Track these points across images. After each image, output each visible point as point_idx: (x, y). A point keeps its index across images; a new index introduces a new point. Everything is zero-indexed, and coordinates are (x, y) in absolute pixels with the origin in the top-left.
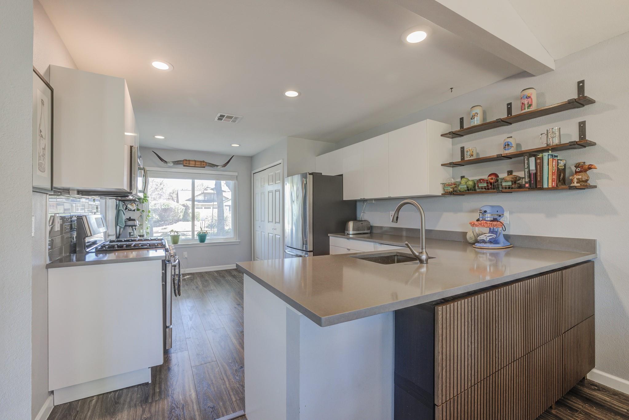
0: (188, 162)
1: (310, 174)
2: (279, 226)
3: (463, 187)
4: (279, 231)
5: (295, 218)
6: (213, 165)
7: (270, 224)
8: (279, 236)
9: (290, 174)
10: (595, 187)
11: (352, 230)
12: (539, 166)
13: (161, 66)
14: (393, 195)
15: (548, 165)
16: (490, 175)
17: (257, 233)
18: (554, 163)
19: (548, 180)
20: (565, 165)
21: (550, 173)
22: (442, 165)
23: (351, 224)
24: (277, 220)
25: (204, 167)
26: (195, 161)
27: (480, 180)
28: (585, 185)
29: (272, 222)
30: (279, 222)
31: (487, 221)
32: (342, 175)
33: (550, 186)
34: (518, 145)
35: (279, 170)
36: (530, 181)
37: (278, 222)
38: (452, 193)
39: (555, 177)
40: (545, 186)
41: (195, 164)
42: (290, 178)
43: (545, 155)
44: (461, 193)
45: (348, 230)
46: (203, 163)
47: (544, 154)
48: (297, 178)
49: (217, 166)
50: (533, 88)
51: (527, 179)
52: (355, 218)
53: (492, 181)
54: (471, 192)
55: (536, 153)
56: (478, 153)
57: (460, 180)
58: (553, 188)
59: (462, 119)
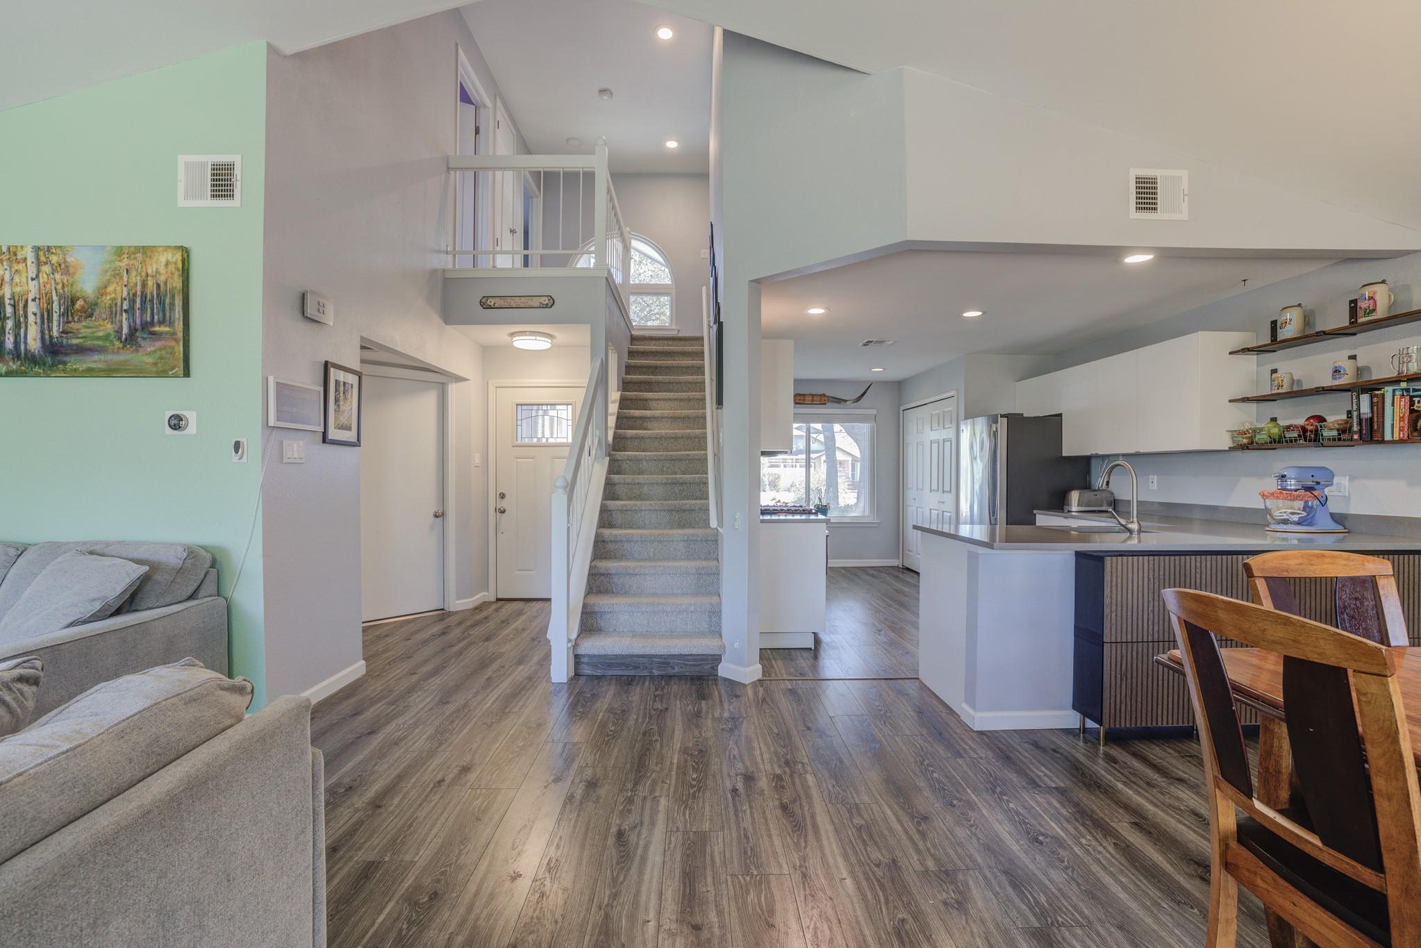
0: (802, 398)
1: (1003, 416)
2: (950, 498)
3: (1262, 437)
4: (949, 506)
5: (977, 487)
6: (839, 401)
7: (934, 494)
8: (949, 514)
9: (970, 415)
11: (1076, 504)
12: (1375, 408)
13: (816, 311)
14: (1143, 449)
15: (1393, 405)
16: (1308, 419)
17: (910, 509)
18: (1402, 403)
19: (1393, 428)
21: (1397, 418)
22: (1231, 401)
23: (1075, 496)
24: (947, 488)
25: (825, 404)
26: (813, 395)
29: (938, 490)
30: (950, 492)
31: (1291, 490)
32: (1060, 415)
33: (1396, 437)
34: (1359, 371)
35: (950, 407)
36: (1361, 431)
37: (947, 492)
38: (1244, 447)
39: (1404, 424)
40: (1388, 437)
41: (813, 400)
42: (969, 421)
43: (1388, 390)
44: (1262, 447)
45: (1069, 504)
46: (823, 398)
47: (1386, 388)
48: (981, 424)
49: (846, 401)
50: (1383, 282)
51: (1355, 428)
52: (1086, 486)
53: (1310, 428)
54: (1274, 445)
55: (1371, 387)
56: (1299, 382)
57: (1264, 424)
58: (1401, 441)
59: (1274, 323)
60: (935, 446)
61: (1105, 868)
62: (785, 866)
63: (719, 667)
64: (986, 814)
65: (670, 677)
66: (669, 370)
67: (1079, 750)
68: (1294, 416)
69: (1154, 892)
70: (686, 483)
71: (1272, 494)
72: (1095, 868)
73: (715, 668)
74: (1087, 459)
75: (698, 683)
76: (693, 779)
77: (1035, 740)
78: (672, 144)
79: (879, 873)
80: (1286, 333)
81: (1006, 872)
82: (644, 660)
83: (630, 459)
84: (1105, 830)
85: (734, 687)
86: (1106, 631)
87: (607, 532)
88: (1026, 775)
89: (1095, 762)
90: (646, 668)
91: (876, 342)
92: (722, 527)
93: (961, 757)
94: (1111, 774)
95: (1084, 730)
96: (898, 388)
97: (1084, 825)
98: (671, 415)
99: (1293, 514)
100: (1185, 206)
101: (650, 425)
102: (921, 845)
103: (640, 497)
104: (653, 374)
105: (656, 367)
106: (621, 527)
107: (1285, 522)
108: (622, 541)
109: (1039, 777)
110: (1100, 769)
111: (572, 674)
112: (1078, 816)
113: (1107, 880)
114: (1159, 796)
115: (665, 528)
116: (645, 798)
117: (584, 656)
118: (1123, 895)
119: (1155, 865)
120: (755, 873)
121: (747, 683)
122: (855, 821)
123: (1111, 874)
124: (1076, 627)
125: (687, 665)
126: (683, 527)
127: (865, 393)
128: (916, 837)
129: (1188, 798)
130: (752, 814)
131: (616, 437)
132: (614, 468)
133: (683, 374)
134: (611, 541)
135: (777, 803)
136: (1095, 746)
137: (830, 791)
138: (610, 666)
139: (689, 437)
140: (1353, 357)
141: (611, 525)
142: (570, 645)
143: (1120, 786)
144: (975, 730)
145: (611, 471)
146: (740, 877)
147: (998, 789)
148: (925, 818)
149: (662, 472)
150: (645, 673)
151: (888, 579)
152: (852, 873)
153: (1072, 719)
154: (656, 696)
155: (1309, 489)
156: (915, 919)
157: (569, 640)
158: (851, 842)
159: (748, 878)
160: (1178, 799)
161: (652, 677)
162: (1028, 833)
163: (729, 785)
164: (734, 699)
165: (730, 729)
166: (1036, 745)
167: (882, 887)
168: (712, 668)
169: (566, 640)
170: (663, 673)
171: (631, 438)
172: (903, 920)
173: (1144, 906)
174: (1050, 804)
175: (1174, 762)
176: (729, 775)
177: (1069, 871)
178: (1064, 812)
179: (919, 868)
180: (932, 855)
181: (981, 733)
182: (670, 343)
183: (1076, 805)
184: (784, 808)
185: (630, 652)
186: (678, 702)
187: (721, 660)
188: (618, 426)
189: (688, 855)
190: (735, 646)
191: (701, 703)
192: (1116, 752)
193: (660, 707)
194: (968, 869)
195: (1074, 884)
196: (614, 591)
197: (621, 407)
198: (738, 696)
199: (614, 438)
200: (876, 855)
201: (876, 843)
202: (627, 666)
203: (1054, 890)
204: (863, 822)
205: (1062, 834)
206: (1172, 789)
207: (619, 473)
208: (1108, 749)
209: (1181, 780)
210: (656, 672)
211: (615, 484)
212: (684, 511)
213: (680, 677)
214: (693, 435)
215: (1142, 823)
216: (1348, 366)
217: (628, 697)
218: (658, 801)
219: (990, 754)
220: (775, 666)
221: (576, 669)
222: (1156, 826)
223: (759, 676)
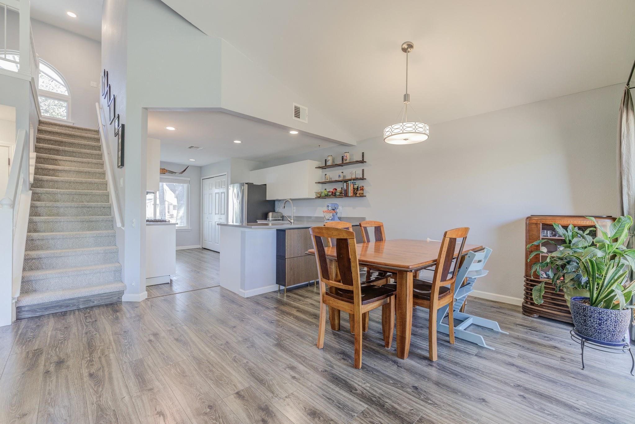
1: (246, 184)
2: (223, 217)
3: (323, 195)
4: (223, 221)
6: (172, 172)
7: (217, 215)
9: (233, 183)
10: (365, 196)
11: (271, 217)
12: (347, 187)
15: (350, 187)
16: (333, 189)
17: (205, 222)
18: (352, 186)
19: (350, 193)
20: (358, 187)
21: (351, 190)
22: (316, 183)
23: (270, 214)
24: (222, 212)
25: (165, 173)
27: (329, 191)
28: (362, 196)
29: (219, 214)
30: (224, 214)
31: (330, 210)
32: (266, 185)
34: (344, 176)
35: (224, 179)
37: (222, 214)
38: (319, 197)
39: (352, 192)
40: (349, 195)
42: (232, 185)
43: (349, 182)
44: (323, 197)
45: (269, 217)
46: (164, 170)
48: (237, 186)
49: (175, 173)
50: (348, 152)
51: (343, 192)
52: (274, 211)
53: (334, 192)
54: (326, 197)
55: (346, 181)
56: (331, 178)
57: (323, 191)
58: (352, 196)
59: (326, 160)
60: (217, 195)
61: (291, 323)
62: (184, 357)
63: (123, 297)
64: (254, 320)
65: (92, 307)
66: (71, 145)
67: (279, 296)
68: (330, 188)
69: (304, 325)
70: (91, 207)
71: (326, 211)
72: (289, 324)
73: (120, 298)
74: (274, 202)
75: (111, 306)
76: (125, 343)
77: (265, 296)
78: (72, 15)
79: (223, 347)
80: (329, 163)
81: (265, 333)
82: (73, 301)
83: (47, 193)
84: (290, 314)
85: (133, 305)
86: (286, 255)
87: (35, 235)
88: (265, 306)
89: (284, 298)
90: (75, 305)
91: (195, 147)
92: (123, 227)
93: (242, 306)
94: (289, 300)
95: (280, 290)
96: (200, 169)
97: (284, 315)
98: (77, 170)
99: (330, 217)
100: (307, 119)
101: (60, 174)
102: (235, 335)
103: (58, 215)
104: (59, 145)
105: (62, 142)
106: (44, 232)
107: (328, 220)
108: (47, 239)
109: (269, 306)
110: (285, 299)
111: (15, 319)
112: (282, 313)
113: (292, 326)
114: (302, 302)
115: (79, 231)
116: (100, 357)
117: (24, 307)
118: (297, 328)
119: (304, 319)
120: (172, 363)
121: (140, 301)
122: (209, 335)
123: (294, 324)
124: (277, 256)
125: (103, 299)
126: (92, 230)
127: (185, 170)
128: (233, 333)
129: (309, 301)
130: (162, 346)
131: (35, 179)
132: (35, 197)
133: (81, 148)
134: (39, 239)
135: (173, 339)
136: (283, 294)
137: (195, 329)
138: (46, 309)
139: (91, 183)
140: (342, 172)
141: (36, 231)
142: (14, 301)
143: (292, 302)
144: (245, 297)
145: (33, 199)
146: (165, 367)
147: (257, 313)
148: (235, 327)
149: (73, 201)
150: (75, 308)
151: (197, 253)
152: (212, 350)
153: (275, 287)
154: (86, 317)
155: (334, 210)
156: (239, 354)
157: (13, 299)
158: (209, 341)
159: (169, 366)
160: (307, 302)
161: (79, 310)
162: (269, 321)
163: (146, 339)
164: (136, 308)
165: (138, 320)
166: (266, 297)
167: (225, 350)
168: (119, 298)
169: (11, 298)
170: (87, 306)
171: (47, 181)
172: (235, 356)
173: (302, 329)
174: (273, 312)
175: (305, 293)
176: (145, 336)
177: (282, 327)
178: (278, 313)
179: (236, 341)
180: (240, 336)
181: (248, 298)
182: (71, 129)
183: (281, 310)
184: (177, 340)
185: (63, 298)
186: (102, 316)
187: (124, 293)
188: (36, 173)
189: (135, 369)
190: (133, 284)
191: (116, 314)
192: (289, 294)
193: (91, 320)
194: (253, 336)
195: (284, 330)
196: (44, 267)
197: (37, 162)
198: (137, 307)
199: (34, 180)
200: (220, 342)
201: (218, 339)
202: (60, 307)
203: (279, 333)
204: (211, 335)
205: (279, 319)
206: (305, 300)
207: (38, 200)
208: (287, 294)
209: (307, 297)
210: (81, 307)
211: (37, 207)
212: (92, 222)
213: (99, 306)
214: (93, 182)
215: (299, 310)
216: (341, 175)
217: (66, 321)
218: (109, 356)
219: (252, 303)
220: (153, 292)
221: (17, 316)
222: (302, 310)
223: (146, 297)
